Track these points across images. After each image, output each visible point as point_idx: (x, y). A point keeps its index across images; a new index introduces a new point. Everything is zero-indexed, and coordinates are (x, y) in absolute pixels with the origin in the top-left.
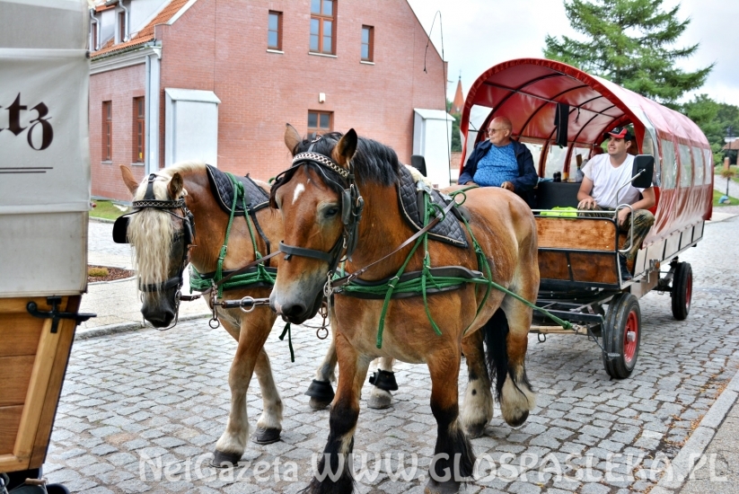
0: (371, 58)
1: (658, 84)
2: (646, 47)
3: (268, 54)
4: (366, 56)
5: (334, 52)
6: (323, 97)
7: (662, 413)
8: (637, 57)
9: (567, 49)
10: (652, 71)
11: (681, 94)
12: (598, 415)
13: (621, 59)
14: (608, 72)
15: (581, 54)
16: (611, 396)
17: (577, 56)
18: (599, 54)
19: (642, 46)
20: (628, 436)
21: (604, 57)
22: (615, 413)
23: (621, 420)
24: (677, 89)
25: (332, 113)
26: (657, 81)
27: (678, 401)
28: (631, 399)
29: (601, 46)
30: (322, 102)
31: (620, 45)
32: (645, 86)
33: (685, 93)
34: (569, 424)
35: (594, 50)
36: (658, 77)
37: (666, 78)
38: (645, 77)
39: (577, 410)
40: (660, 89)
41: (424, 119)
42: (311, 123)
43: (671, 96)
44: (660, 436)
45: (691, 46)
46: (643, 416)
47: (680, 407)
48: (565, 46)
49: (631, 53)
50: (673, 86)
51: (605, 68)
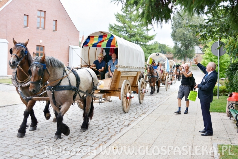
0: (56, 30)
1: (141, 39)
2: (138, 28)
3: (24, 28)
4: (54, 29)
5: (44, 28)
6: (41, 41)
7: (130, 119)
8: (135, 30)
9: (115, 28)
10: (140, 35)
11: (148, 41)
12: (115, 120)
13: (131, 31)
14: (127, 35)
15: (119, 29)
16: (119, 117)
17: (118, 30)
18: (125, 29)
19: (137, 27)
20: (121, 124)
21: (126, 30)
22: (119, 120)
23: (120, 121)
24: (147, 40)
25: (44, 46)
26: (141, 38)
27: (134, 117)
28: (123, 117)
29: (125, 27)
30: (41, 43)
31: (130, 27)
32: (137, 39)
33: (149, 41)
34: (109, 122)
35: (123, 28)
36: (141, 36)
37: (144, 37)
38: (137, 37)
39: (111, 120)
40: (142, 40)
41: (72, 49)
42: (38, 49)
43: (145, 42)
44: (128, 123)
45: (151, 28)
46: (126, 120)
47: (134, 118)
48: (115, 27)
49: (134, 29)
50: (146, 39)
51: (126, 34)
